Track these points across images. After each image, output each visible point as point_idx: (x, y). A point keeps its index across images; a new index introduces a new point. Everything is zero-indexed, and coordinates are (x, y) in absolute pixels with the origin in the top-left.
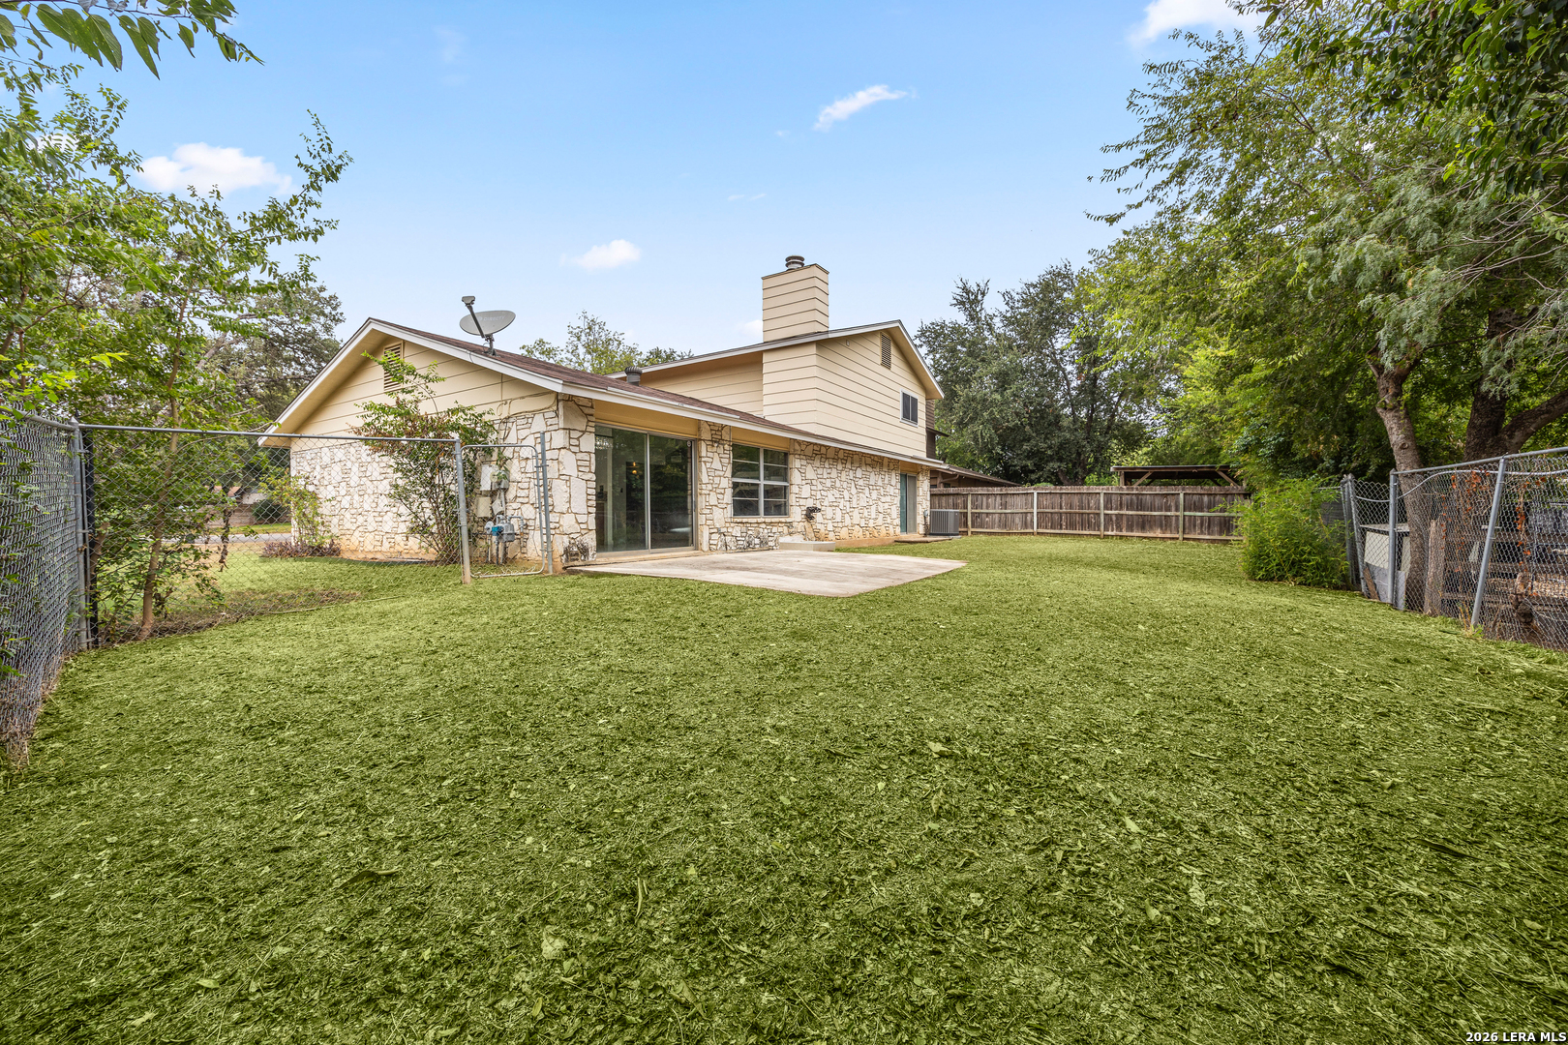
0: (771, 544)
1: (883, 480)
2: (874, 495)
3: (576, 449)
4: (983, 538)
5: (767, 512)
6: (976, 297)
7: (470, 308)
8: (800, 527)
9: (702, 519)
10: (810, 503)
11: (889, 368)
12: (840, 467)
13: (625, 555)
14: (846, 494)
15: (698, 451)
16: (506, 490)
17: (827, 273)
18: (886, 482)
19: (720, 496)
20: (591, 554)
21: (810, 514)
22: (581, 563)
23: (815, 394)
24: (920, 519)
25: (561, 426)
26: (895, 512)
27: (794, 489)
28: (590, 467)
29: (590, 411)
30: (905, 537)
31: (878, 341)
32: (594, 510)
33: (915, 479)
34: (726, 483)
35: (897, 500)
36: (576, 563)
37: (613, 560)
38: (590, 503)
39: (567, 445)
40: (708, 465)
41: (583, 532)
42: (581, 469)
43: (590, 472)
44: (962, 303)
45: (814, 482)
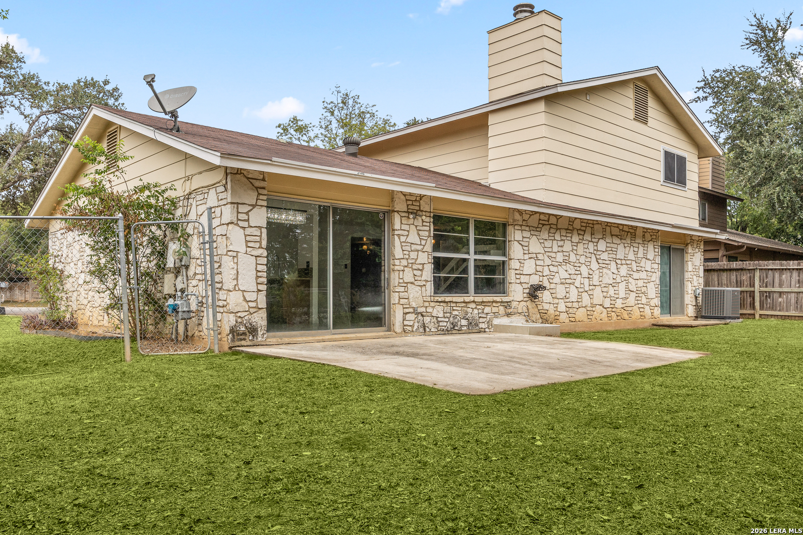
0: (482, 326)
1: (635, 253)
2: (624, 270)
3: (245, 224)
4: (773, 322)
5: (478, 290)
6: (775, 34)
7: (151, 86)
8: (522, 307)
9: (395, 298)
10: (535, 280)
11: (645, 122)
12: (576, 239)
13: (302, 336)
14: (584, 271)
15: (391, 223)
16: (187, 267)
17: (560, 19)
18: (640, 255)
19: (418, 273)
20: (260, 333)
21: (534, 292)
22: (249, 343)
23: (542, 157)
24: (689, 299)
25: (229, 200)
26: (653, 291)
27: (514, 264)
28: (260, 242)
29: (262, 184)
30: (667, 319)
31: (630, 92)
32: (264, 287)
33: (682, 251)
34: (425, 258)
35: (656, 277)
36: (243, 343)
37: (287, 340)
38: (260, 280)
39: (235, 220)
40: (403, 239)
41: (252, 310)
42: (250, 244)
43: (260, 247)
44: (757, 43)
45: (540, 256)
